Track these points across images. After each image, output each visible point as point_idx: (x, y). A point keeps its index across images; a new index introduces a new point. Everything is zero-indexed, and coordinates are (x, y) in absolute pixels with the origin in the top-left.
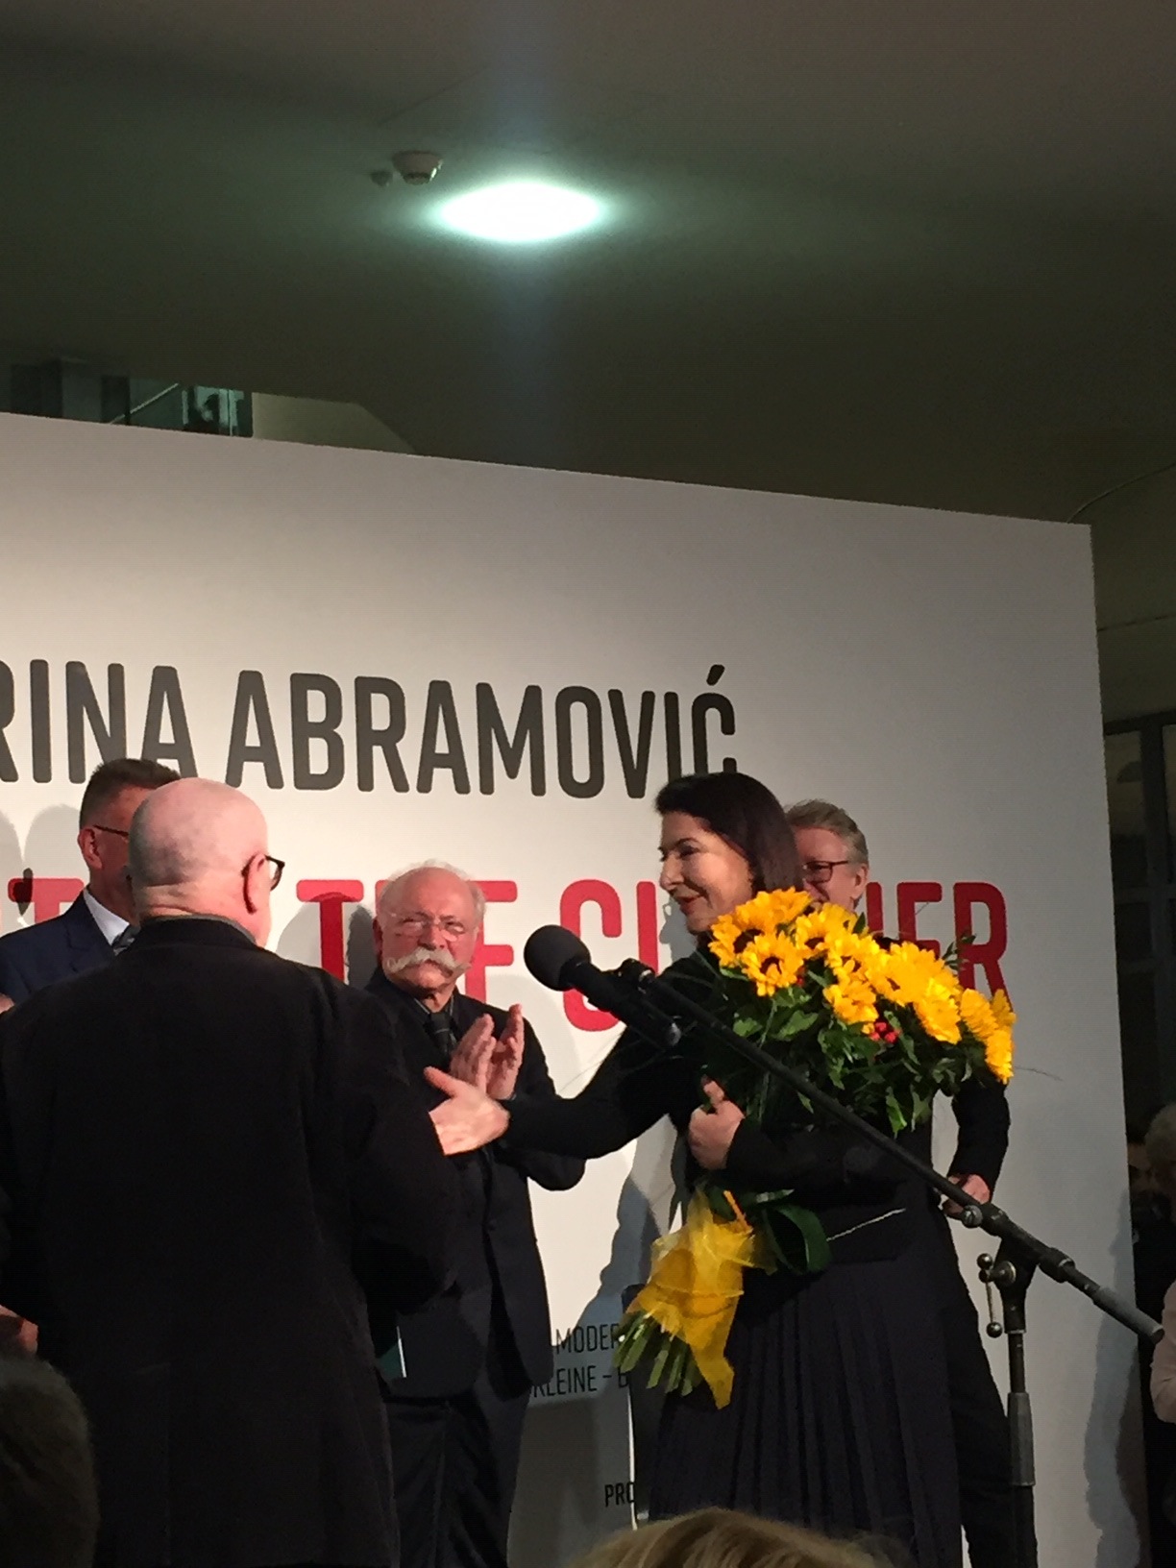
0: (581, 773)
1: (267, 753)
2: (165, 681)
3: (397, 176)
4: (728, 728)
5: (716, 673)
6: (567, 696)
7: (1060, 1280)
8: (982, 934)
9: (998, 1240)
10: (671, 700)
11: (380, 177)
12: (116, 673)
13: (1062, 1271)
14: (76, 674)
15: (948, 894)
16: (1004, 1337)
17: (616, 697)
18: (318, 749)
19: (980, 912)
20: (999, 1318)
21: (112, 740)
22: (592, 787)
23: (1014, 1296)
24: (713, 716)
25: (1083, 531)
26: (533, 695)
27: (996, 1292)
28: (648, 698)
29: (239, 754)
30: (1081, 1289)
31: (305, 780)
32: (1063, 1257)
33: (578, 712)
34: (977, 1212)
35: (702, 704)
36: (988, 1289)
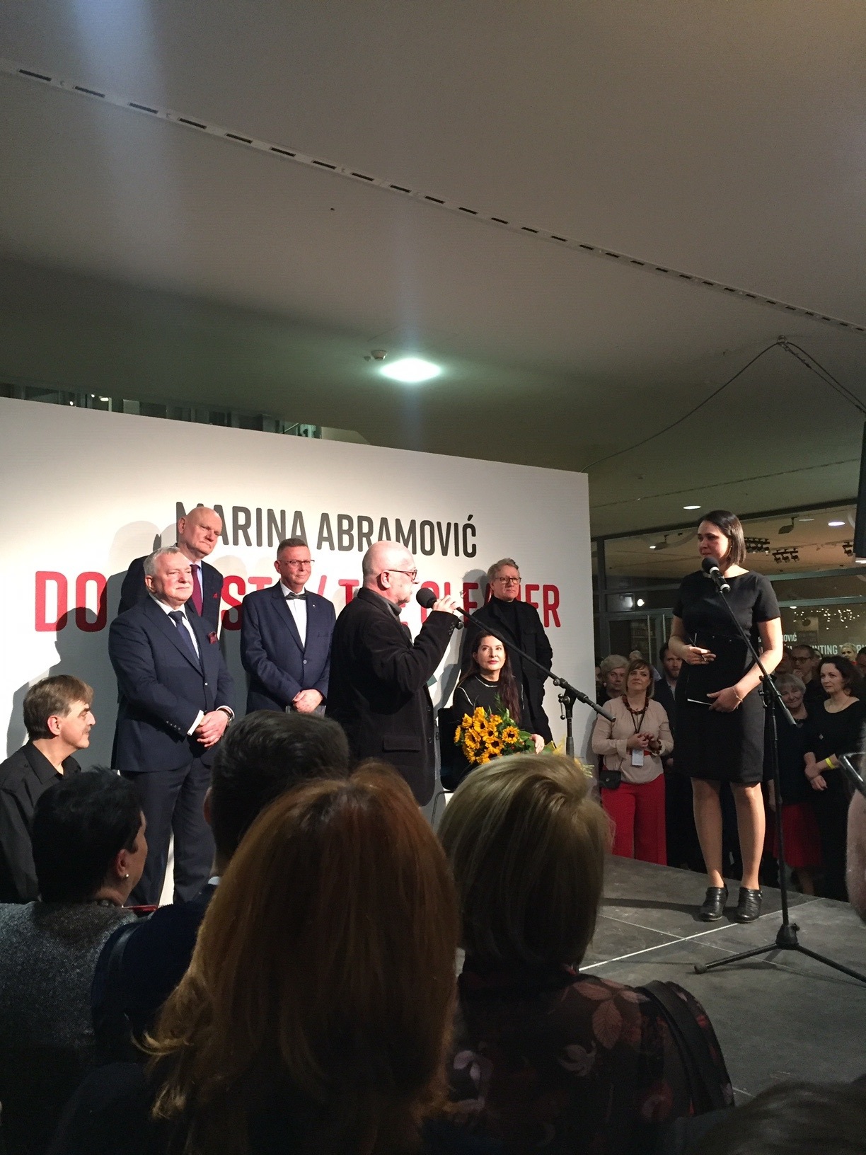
0: (428, 548)
1: (330, 539)
2: (298, 515)
3: (372, 358)
4: (474, 534)
5: (470, 517)
6: (424, 524)
7: (584, 702)
8: (551, 601)
9: (564, 690)
10: (456, 525)
11: (367, 358)
12: (283, 513)
13: (584, 700)
14: (270, 512)
15: (541, 589)
16: (566, 719)
17: (439, 524)
18: (346, 538)
19: (551, 594)
20: (564, 714)
21: (281, 534)
22: (431, 552)
23: (569, 707)
24: (469, 531)
25: (586, 475)
26: (413, 523)
27: (564, 706)
28: (449, 524)
29: (321, 539)
30: (590, 705)
31: (341, 548)
32: (585, 695)
33: (427, 528)
34: (558, 681)
35: (466, 527)
36: (561, 705)
